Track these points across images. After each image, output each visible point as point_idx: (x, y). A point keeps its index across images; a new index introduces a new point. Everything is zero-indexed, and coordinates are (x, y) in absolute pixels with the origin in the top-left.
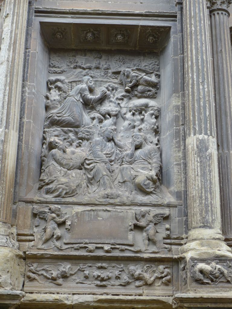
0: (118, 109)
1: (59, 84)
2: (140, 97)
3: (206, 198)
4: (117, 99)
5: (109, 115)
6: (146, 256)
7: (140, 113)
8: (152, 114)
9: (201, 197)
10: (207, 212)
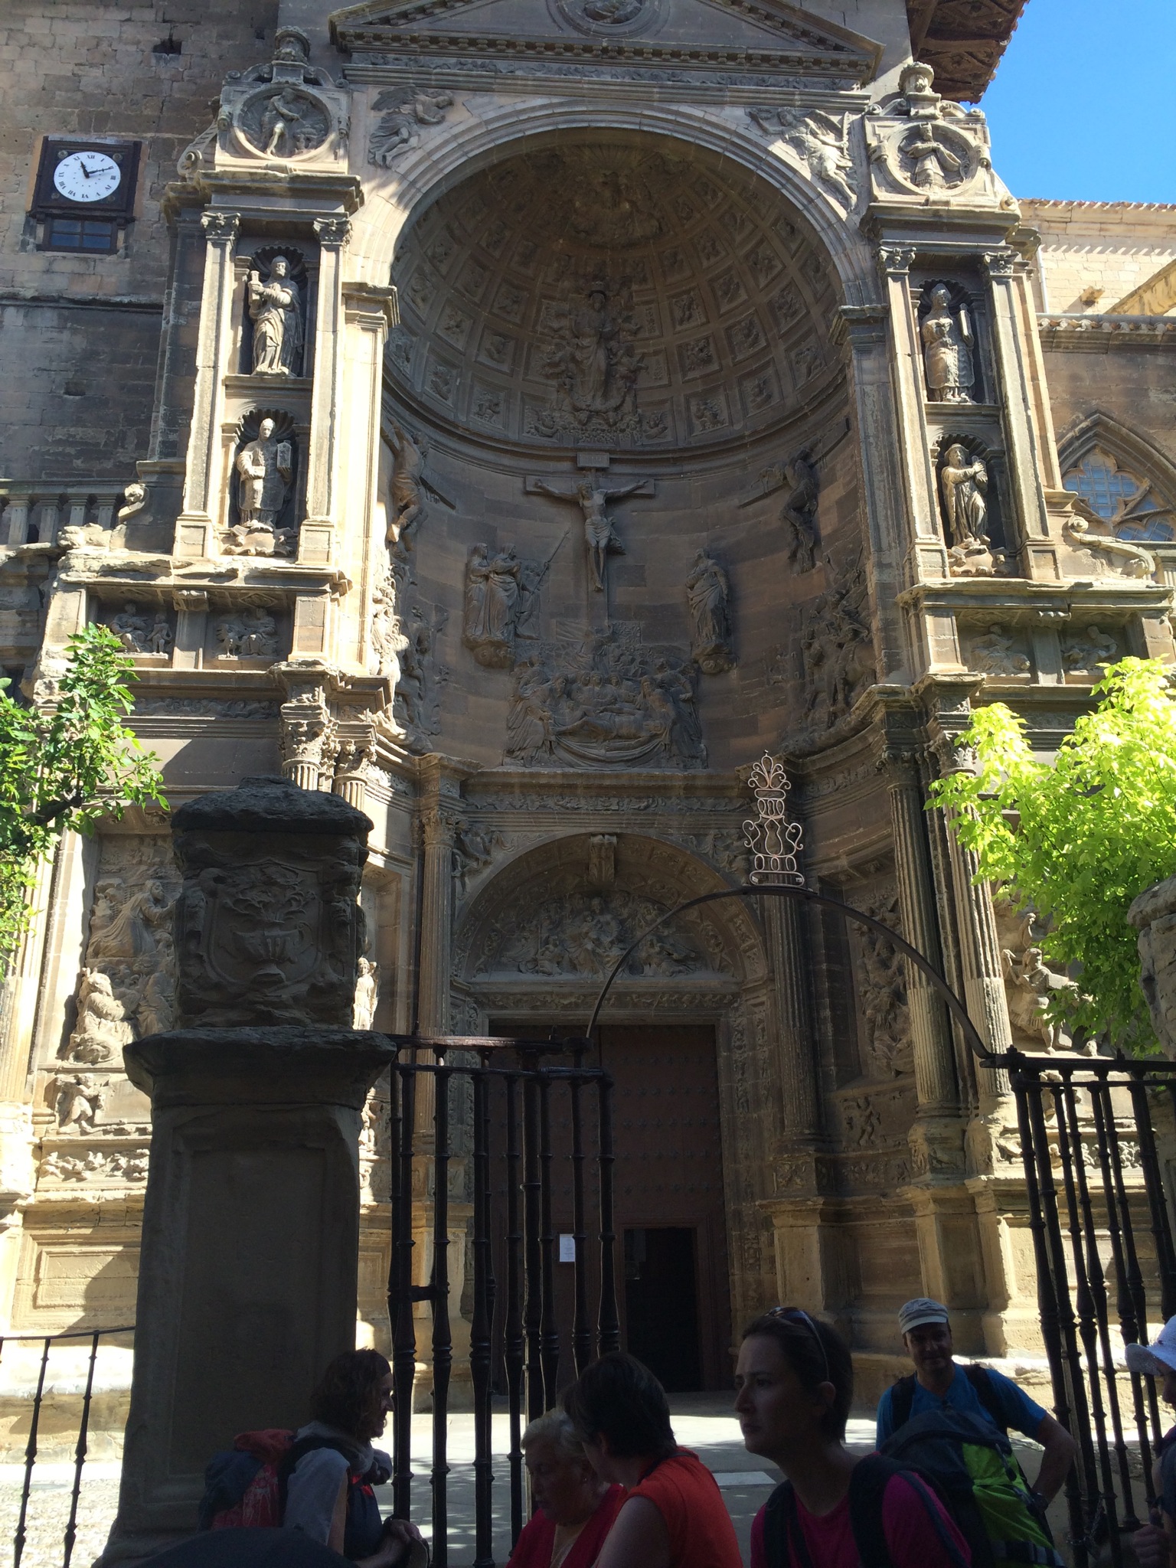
1: (112, 892)
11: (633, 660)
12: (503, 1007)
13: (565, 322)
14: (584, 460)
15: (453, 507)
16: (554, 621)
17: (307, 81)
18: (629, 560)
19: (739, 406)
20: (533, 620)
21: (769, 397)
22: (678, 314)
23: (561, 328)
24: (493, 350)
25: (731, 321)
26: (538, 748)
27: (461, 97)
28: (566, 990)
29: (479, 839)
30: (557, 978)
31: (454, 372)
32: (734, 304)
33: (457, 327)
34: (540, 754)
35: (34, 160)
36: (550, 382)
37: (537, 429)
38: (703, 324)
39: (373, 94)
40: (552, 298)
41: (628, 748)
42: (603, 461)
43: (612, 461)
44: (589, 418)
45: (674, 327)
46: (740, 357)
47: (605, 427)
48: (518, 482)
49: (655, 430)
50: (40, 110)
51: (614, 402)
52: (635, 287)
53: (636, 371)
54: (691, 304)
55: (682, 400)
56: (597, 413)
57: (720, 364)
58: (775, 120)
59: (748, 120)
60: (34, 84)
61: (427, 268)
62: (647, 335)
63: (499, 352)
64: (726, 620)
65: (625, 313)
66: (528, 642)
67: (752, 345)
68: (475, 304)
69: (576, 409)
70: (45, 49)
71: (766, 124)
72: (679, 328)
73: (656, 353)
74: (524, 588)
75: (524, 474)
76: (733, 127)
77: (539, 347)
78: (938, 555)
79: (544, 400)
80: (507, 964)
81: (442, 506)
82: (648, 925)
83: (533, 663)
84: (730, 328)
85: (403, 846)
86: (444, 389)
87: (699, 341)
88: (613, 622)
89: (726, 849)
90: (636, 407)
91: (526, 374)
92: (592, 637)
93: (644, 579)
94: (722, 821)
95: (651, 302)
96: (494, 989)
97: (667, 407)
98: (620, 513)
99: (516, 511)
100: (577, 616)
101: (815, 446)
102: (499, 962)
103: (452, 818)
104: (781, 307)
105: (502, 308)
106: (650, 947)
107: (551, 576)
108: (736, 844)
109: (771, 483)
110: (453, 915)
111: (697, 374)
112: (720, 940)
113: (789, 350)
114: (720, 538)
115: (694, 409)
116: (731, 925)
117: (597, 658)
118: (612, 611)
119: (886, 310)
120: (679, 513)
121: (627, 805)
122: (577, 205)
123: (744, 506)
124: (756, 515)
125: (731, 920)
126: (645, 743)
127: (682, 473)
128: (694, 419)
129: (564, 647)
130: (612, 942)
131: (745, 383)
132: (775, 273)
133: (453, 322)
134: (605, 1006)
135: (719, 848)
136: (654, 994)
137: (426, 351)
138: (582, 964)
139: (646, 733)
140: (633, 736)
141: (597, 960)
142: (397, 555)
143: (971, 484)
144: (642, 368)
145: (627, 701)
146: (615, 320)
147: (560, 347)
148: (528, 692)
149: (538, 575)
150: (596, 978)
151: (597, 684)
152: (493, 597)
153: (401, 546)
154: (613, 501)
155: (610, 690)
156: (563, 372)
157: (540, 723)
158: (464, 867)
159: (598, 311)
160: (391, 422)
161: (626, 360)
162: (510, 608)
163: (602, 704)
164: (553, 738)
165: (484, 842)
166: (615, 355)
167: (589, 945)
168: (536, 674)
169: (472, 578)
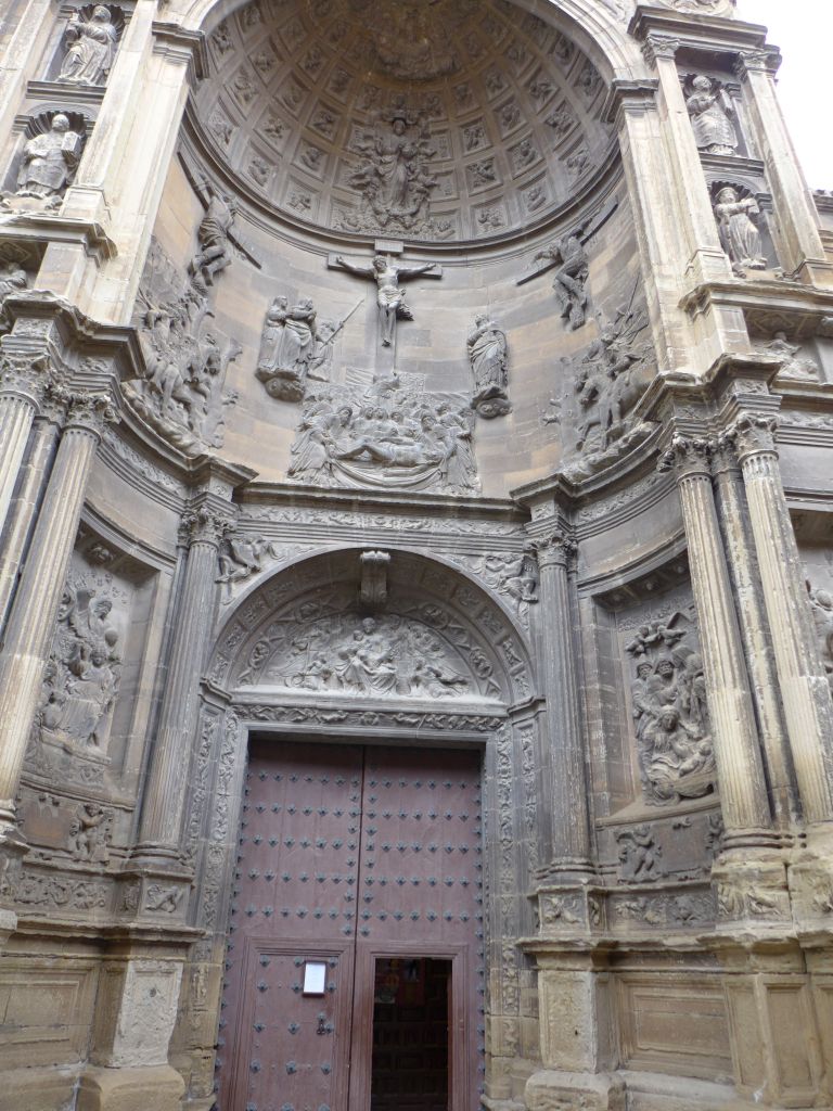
11: (415, 404)
12: (263, 719)
13: (370, 144)
14: (380, 245)
15: (259, 266)
16: (344, 369)
19: (517, 210)
20: (325, 366)
21: (544, 199)
22: (466, 141)
23: (367, 149)
24: (307, 157)
25: (513, 143)
26: (319, 469)
28: (330, 705)
29: (249, 547)
30: (322, 693)
31: (272, 168)
32: (513, 129)
33: (277, 131)
36: (356, 191)
37: (342, 224)
38: (487, 149)
40: (361, 124)
41: (405, 475)
42: (398, 247)
43: (406, 250)
44: (388, 221)
45: (463, 151)
46: (518, 173)
47: (402, 229)
48: (322, 261)
49: (444, 233)
51: (412, 208)
52: (431, 119)
53: (431, 186)
54: (478, 131)
55: (468, 209)
56: (396, 217)
57: (502, 180)
61: (251, 72)
62: (440, 159)
63: (313, 160)
64: (503, 370)
65: (422, 140)
66: (319, 383)
67: (530, 162)
68: (293, 116)
69: (377, 213)
72: (467, 153)
73: (447, 173)
74: (318, 339)
75: (326, 253)
77: (347, 162)
78: (721, 262)
79: (350, 205)
80: (273, 679)
81: (247, 263)
82: (417, 648)
83: (321, 399)
84: (511, 149)
85: (167, 544)
86: (261, 176)
87: (484, 162)
88: (399, 373)
89: (498, 570)
90: (429, 216)
91: (336, 182)
92: (380, 382)
93: (428, 341)
94: (495, 544)
95: (444, 131)
96: (256, 700)
97: (455, 216)
98: (413, 289)
99: (317, 281)
100: (365, 367)
101: (586, 225)
102: (266, 676)
103: (220, 519)
104: (555, 125)
105: (317, 125)
106: (419, 669)
107: (345, 333)
108: (508, 566)
109: (546, 263)
110: (215, 619)
111: (481, 189)
112: (488, 664)
113: (562, 158)
114: (499, 310)
115: (478, 216)
116: (500, 649)
117: (382, 399)
118: (398, 364)
119: (656, 83)
120: (465, 291)
121: (400, 524)
122: (384, 40)
123: (520, 284)
124: (531, 290)
125: (500, 643)
126: (423, 470)
127: (467, 261)
128: (478, 223)
129: (352, 390)
130: (381, 661)
131: (523, 192)
132: (550, 96)
133: (272, 127)
134: (369, 723)
135: (492, 570)
136: (420, 714)
137: (246, 142)
138: (349, 682)
139: (422, 461)
140: (413, 464)
141: (364, 677)
142: (196, 286)
143: (744, 215)
144: (435, 185)
145: (407, 435)
146: (413, 144)
147: (365, 163)
148: (314, 421)
149: (333, 330)
150: (361, 695)
151: (380, 418)
152: (287, 337)
153: (200, 278)
154: (404, 278)
155: (391, 424)
156: (368, 183)
157: (322, 447)
158: (231, 572)
159: (399, 135)
160: (204, 178)
161: (421, 177)
162: (303, 348)
163: (382, 435)
164: (333, 461)
165: (254, 550)
166: (413, 172)
167: (356, 662)
168: (323, 407)
169: (270, 322)
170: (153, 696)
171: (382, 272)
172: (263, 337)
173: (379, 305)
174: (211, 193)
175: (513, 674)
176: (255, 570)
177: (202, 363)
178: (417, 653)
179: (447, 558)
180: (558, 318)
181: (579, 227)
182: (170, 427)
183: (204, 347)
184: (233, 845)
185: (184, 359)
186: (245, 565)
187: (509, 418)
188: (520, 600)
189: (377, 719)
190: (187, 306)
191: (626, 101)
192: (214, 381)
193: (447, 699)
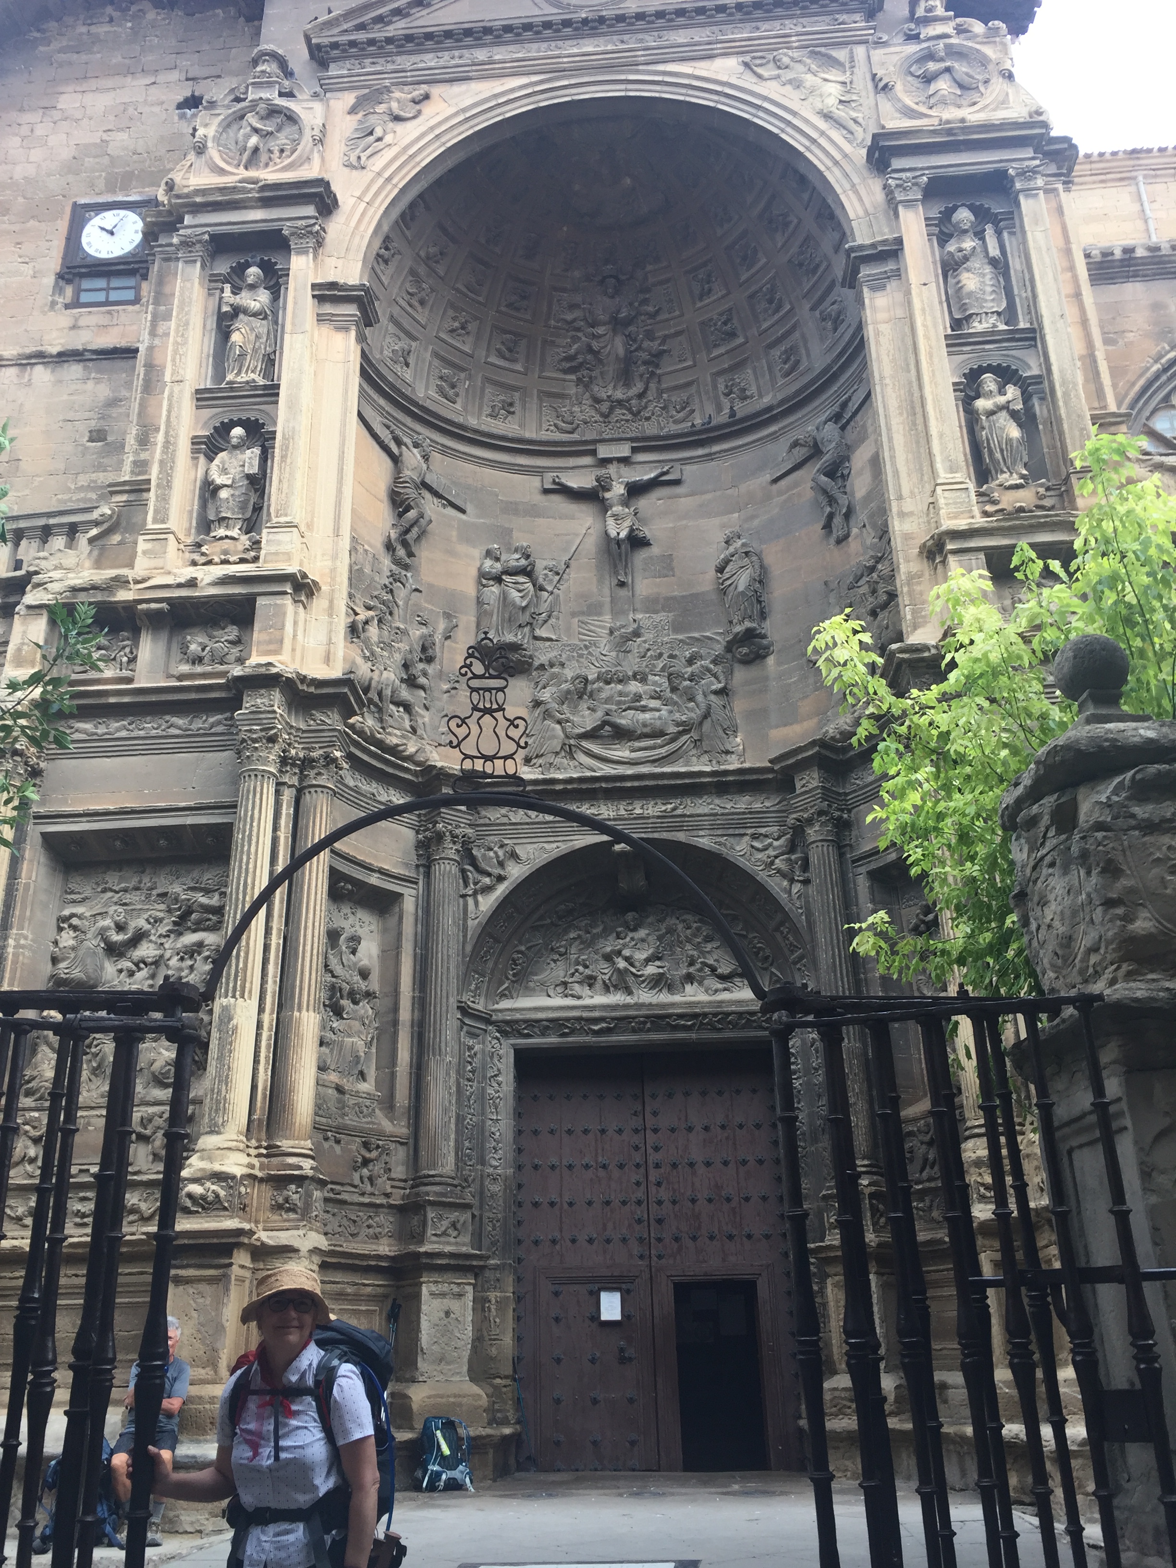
0: (158, 952)
1: (75, 921)
2: (194, 931)
3: (219, 1091)
4: (160, 936)
5: (146, 964)
6: (145, 1178)
7: (191, 957)
8: (207, 958)
9: (212, 1090)
10: (217, 1111)
11: (660, 655)
12: (528, 1036)
13: (577, 313)
14: (604, 452)
15: (463, 512)
16: (575, 621)
17: (281, 94)
18: (655, 550)
19: (767, 377)
20: (553, 621)
21: (797, 362)
22: (697, 289)
23: (574, 320)
24: (503, 349)
25: (753, 288)
26: (557, 753)
27: (436, 91)
28: (596, 1014)
29: (491, 854)
30: (587, 1001)
31: (463, 375)
32: (753, 271)
33: (463, 328)
34: (557, 760)
35: (63, 225)
36: (568, 377)
37: (556, 425)
38: (723, 297)
39: (349, 98)
40: (564, 290)
41: (653, 748)
42: (624, 450)
43: (634, 450)
44: (612, 409)
45: (694, 303)
46: (765, 325)
47: (629, 417)
48: (535, 482)
49: (682, 414)
50: (71, 178)
51: (638, 387)
52: (649, 268)
53: (660, 354)
54: (709, 276)
55: (709, 379)
56: (620, 403)
57: (746, 337)
58: (771, 65)
59: (741, 68)
60: (66, 154)
61: (422, 270)
62: (667, 316)
63: (510, 350)
64: (759, 602)
65: (641, 297)
66: (548, 644)
67: (777, 310)
68: (479, 303)
69: (597, 400)
70: (77, 121)
71: (759, 70)
72: (699, 305)
73: (678, 334)
74: (542, 589)
75: (538, 471)
76: (724, 79)
77: (553, 342)
78: (963, 495)
79: (562, 396)
80: (534, 990)
81: (450, 511)
82: (689, 941)
83: (552, 665)
84: (751, 297)
85: (406, 865)
86: (451, 392)
87: (721, 314)
88: (639, 616)
89: (765, 849)
90: (660, 392)
91: (541, 371)
92: (616, 633)
93: (672, 569)
94: (757, 819)
95: (668, 281)
96: (518, 1016)
97: (693, 389)
98: (646, 503)
99: (533, 511)
100: (600, 614)
101: (844, 405)
102: (527, 988)
103: (457, 831)
104: (801, 265)
105: (510, 305)
106: (691, 964)
107: (573, 575)
108: (776, 843)
109: (800, 453)
110: (465, 936)
111: (722, 350)
112: (768, 952)
113: (813, 309)
114: (752, 517)
115: (721, 387)
116: (778, 936)
117: (621, 655)
118: (638, 605)
119: (899, 241)
120: (708, 496)
121: (653, 809)
122: (577, 187)
123: (776, 481)
124: (789, 489)
125: (777, 929)
126: (673, 740)
127: (710, 454)
128: (722, 397)
129: (586, 647)
130: (648, 961)
131: (772, 352)
132: (792, 227)
133: (456, 324)
134: (641, 1030)
135: (758, 850)
136: (695, 1016)
137: (428, 356)
138: (616, 987)
139: (673, 729)
140: (661, 734)
141: (630, 980)
142: (397, 562)
143: (1004, 414)
144: (665, 351)
145: (652, 698)
146: (631, 304)
147: (575, 339)
148: (546, 695)
149: (557, 574)
150: (629, 1000)
151: (620, 681)
152: (505, 599)
153: (401, 552)
154: (635, 490)
155: (634, 687)
156: (581, 364)
157: (558, 727)
158: (475, 884)
159: (612, 297)
160: (388, 427)
161: (646, 344)
162: (524, 609)
163: (624, 703)
164: (572, 742)
165: (497, 857)
166: (635, 341)
167: (622, 964)
168: (554, 676)
169: (484, 581)
170: (412, 1026)
171: (609, 490)
172: (479, 602)
173: (606, 534)
174: (399, 442)
175: (795, 963)
176: (501, 879)
177: (417, 655)
178: (688, 947)
179: (704, 841)
180: (817, 527)
181: (836, 408)
182: (393, 740)
183: (417, 632)
184: (510, 1171)
185: (398, 657)
186: (489, 875)
187: (771, 660)
188: (792, 881)
189: (648, 1025)
190: (391, 591)
191: (865, 271)
192: (431, 669)
193: (725, 996)
